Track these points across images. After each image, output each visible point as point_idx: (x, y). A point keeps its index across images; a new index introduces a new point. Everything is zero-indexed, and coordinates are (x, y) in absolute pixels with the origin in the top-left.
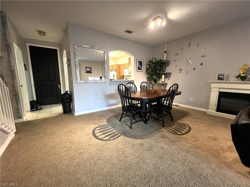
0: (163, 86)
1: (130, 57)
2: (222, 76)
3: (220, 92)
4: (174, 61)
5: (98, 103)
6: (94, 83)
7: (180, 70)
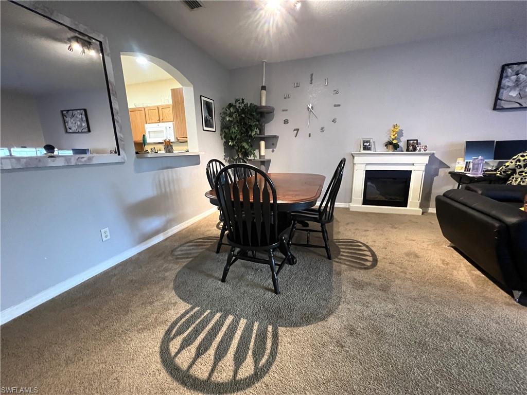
0: (264, 166)
1: (178, 86)
2: (368, 144)
3: (367, 171)
4: (283, 111)
5: (104, 239)
6: (76, 166)
7: (296, 132)
